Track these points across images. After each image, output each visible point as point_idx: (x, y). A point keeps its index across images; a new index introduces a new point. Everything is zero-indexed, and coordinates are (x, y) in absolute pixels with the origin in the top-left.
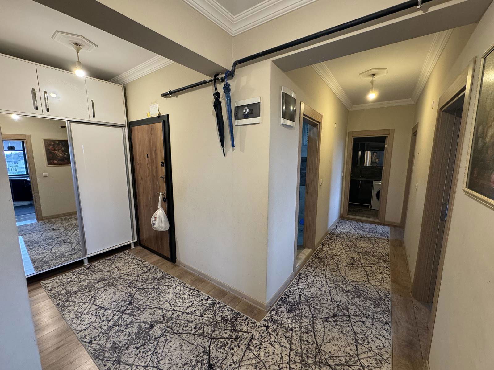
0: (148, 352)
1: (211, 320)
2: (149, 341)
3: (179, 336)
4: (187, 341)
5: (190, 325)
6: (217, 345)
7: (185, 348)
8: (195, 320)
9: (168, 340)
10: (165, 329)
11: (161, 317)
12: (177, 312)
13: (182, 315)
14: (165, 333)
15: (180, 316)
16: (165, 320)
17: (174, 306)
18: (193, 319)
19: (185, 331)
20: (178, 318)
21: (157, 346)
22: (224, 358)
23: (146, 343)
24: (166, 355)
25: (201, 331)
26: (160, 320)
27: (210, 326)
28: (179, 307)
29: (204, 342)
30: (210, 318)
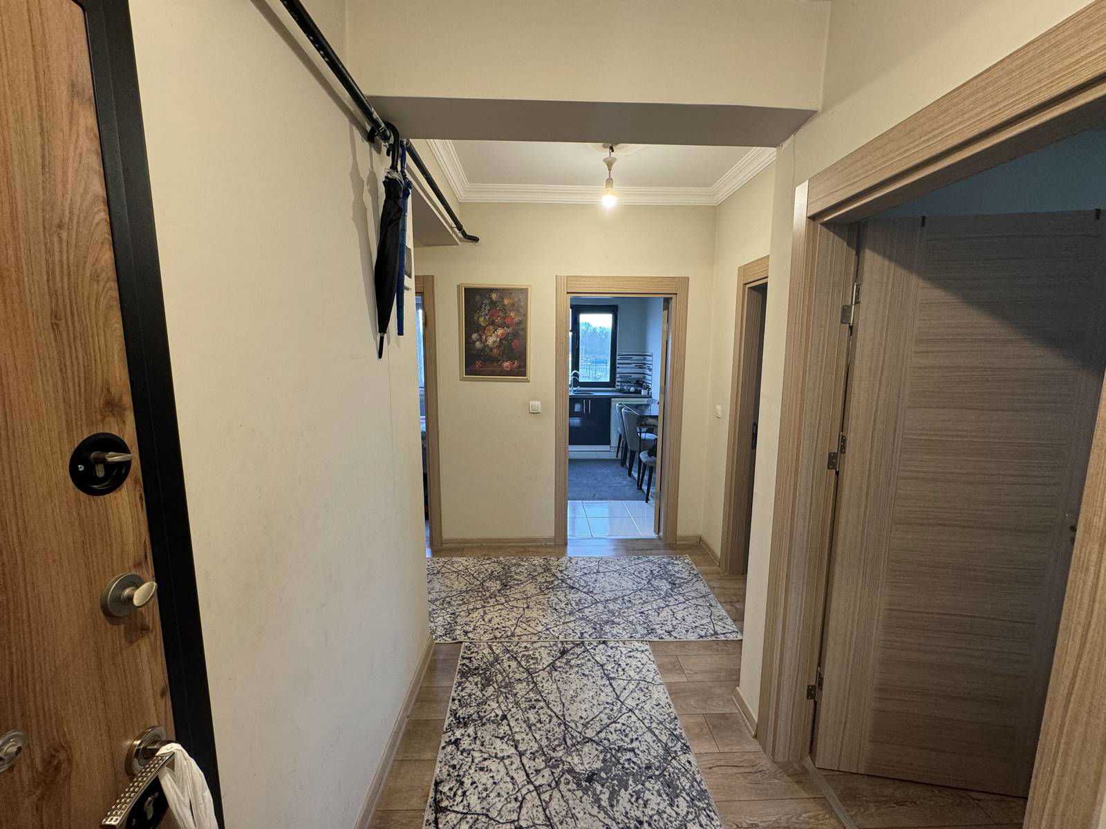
0: (620, 730)
1: (501, 698)
2: (611, 749)
3: (563, 715)
4: (561, 699)
5: (535, 718)
6: (534, 664)
7: (572, 692)
8: (520, 721)
9: (583, 724)
10: (574, 748)
11: (562, 786)
12: (527, 768)
13: (526, 750)
14: (579, 740)
15: (531, 753)
16: (560, 769)
17: (519, 794)
18: (519, 725)
19: (550, 716)
20: (537, 751)
21: (605, 728)
22: (543, 648)
23: (617, 748)
24: (599, 704)
25: (532, 695)
26: (570, 778)
27: (515, 691)
28: (512, 778)
29: (543, 678)
30: (498, 702)
